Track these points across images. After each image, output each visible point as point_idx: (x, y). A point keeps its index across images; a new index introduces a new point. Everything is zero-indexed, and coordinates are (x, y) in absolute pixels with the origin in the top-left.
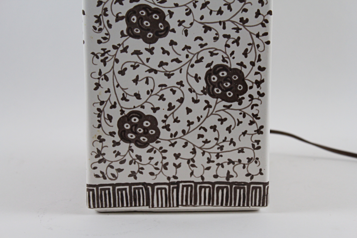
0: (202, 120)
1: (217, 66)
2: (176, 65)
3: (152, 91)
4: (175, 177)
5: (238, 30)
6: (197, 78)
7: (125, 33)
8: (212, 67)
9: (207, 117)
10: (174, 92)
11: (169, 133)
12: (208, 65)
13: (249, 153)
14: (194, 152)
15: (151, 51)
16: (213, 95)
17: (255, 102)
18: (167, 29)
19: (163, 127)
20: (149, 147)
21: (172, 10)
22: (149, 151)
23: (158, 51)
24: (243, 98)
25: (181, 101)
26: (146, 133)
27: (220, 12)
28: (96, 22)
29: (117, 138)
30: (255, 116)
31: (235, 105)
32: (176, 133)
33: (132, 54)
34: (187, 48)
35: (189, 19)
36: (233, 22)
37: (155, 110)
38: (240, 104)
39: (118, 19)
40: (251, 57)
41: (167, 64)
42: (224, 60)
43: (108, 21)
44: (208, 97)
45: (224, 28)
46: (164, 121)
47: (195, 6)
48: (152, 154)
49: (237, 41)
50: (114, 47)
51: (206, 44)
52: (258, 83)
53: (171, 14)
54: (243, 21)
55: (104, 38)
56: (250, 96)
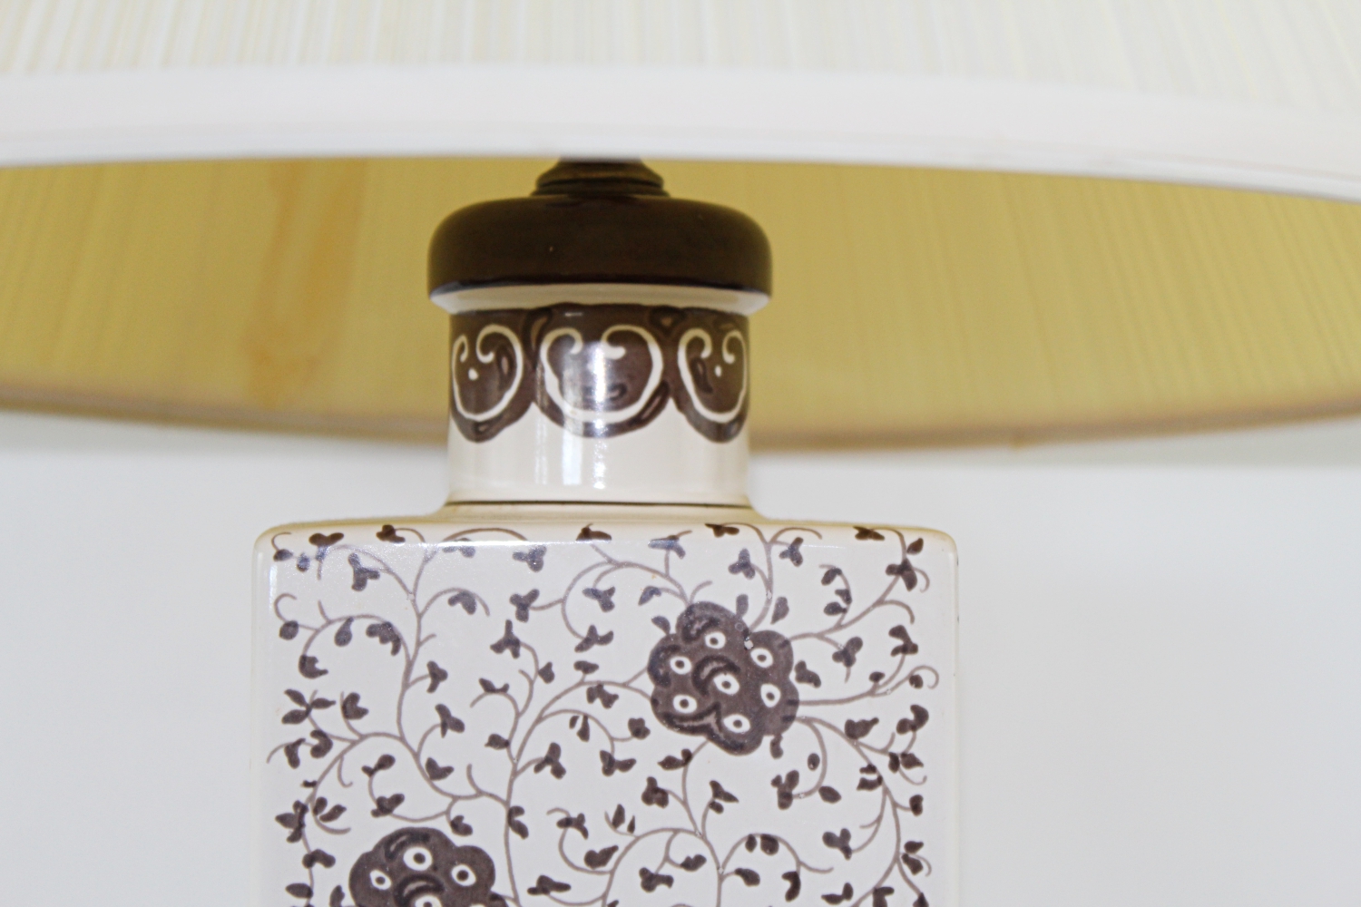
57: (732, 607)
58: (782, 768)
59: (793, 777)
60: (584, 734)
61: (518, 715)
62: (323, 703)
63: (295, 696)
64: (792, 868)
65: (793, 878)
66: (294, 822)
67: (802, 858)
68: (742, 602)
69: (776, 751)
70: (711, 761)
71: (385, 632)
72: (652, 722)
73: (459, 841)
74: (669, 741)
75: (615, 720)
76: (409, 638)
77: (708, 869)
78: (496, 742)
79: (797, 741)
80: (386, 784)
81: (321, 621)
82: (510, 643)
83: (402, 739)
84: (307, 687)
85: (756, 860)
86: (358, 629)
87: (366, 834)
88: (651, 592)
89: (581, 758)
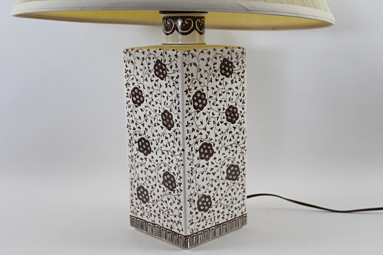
0: (226, 192)
1: (230, 165)
2: (216, 169)
3: (208, 183)
4: (218, 222)
5: (236, 147)
6: (224, 173)
7: (199, 158)
8: (229, 166)
9: (228, 190)
10: (216, 181)
11: (215, 202)
12: (227, 166)
13: (242, 202)
14: (224, 208)
15: (207, 164)
16: (229, 179)
17: (243, 178)
18: (213, 152)
19: (213, 200)
20: (208, 211)
21: (214, 143)
22: (209, 213)
23: (210, 164)
24: (239, 178)
25: (218, 185)
26: (207, 205)
27: (230, 140)
28: (189, 155)
29: (197, 210)
30: (243, 185)
31: (236, 181)
32: (217, 201)
33: (201, 167)
34: (220, 159)
35: (220, 146)
36: (235, 144)
37: (210, 192)
38: (238, 180)
39: (197, 151)
40: (241, 158)
41: (213, 169)
42: (232, 162)
43: (193, 154)
44: (227, 181)
45: (232, 147)
46: (213, 197)
47: (222, 139)
48: (209, 214)
49: (236, 152)
50: (195, 166)
51: (226, 156)
52: (243, 169)
53: (214, 144)
54: (238, 142)
55: (192, 162)
56: (241, 176)
57: (227, 58)
58: (232, 79)
59: (233, 80)
60: (214, 77)
61: (208, 75)
62: (189, 75)
63: (186, 74)
64: (233, 91)
65: (233, 93)
66: (186, 92)
67: (234, 91)
68: (228, 58)
69: (231, 77)
70: (226, 79)
71: (195, 64)
72: (220, 74)
73: (202, 92)
74: (222, 77)
75: (217, 74)
76: (198, 65)
77: (225, 93)
78: (206, 78)
79: (233, 75)
80: (196, 85)
81: (189, 64)
82: (207, 65)
83: (197, 79)
84: (187, 73)
85: (229, 91)
86: (192, 64)
87: (194, 92)
88: (220, 57)
89: (214, 80)
